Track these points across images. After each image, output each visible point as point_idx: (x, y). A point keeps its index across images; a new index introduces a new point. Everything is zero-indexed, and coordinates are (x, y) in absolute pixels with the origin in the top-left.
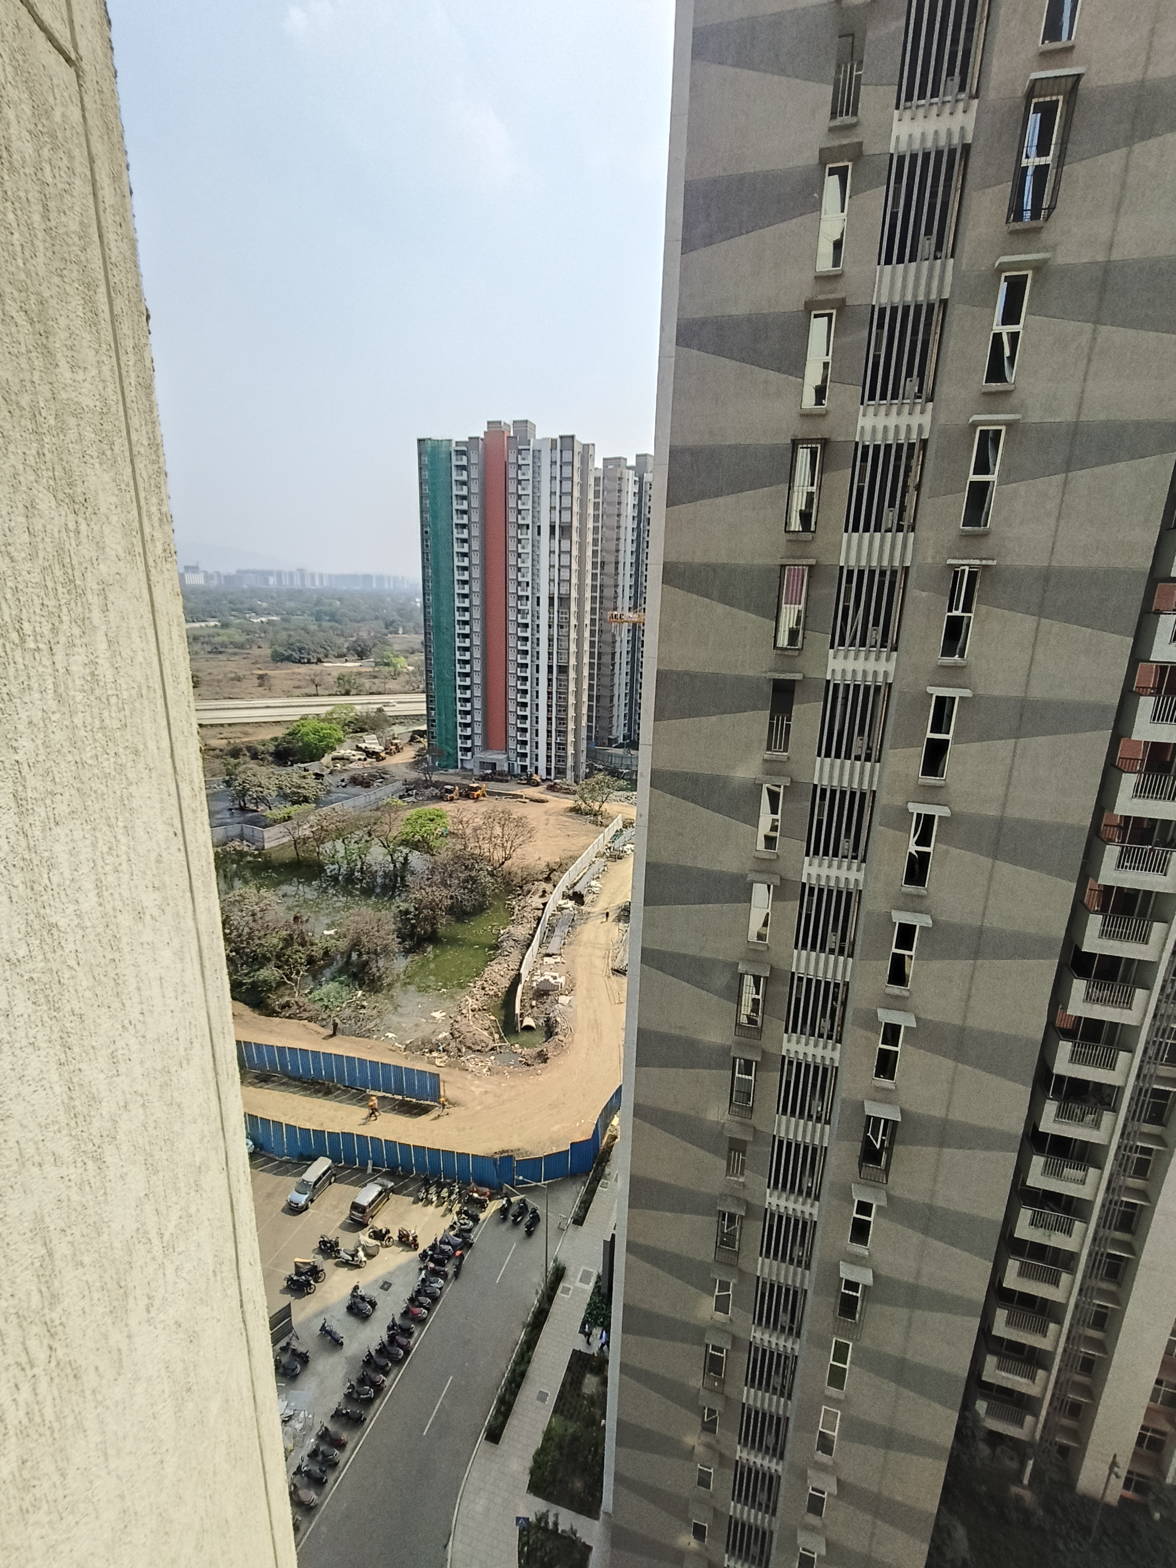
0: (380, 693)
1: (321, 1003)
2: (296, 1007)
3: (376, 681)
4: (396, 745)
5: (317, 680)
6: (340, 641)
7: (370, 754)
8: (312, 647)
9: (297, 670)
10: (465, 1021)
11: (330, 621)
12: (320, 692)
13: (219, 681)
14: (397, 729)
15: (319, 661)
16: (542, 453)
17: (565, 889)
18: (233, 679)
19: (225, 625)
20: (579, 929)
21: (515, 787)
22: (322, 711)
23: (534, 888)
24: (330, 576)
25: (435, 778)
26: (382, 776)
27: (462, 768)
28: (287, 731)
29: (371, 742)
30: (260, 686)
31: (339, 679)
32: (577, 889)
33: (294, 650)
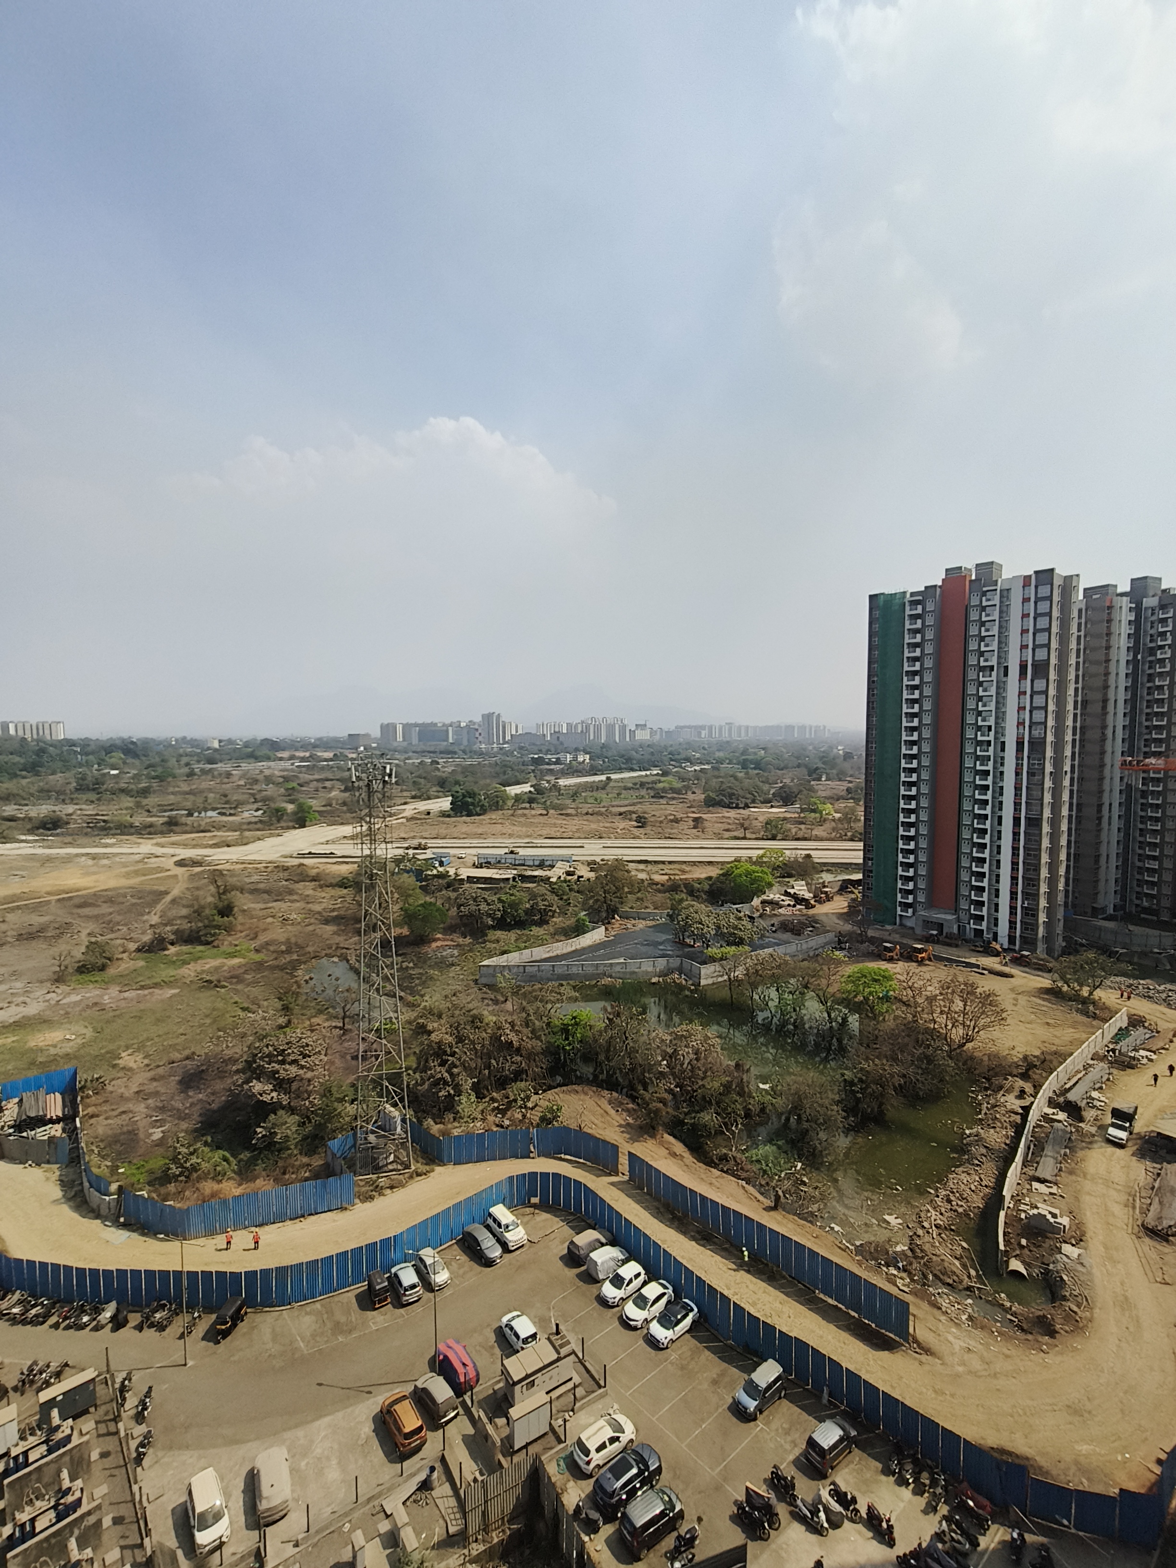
0: (805, 839)
1: (758, 1166)
2: (733, 1162)
3: (803, 827)
4: (826, 893)
5: (746, 824)
6: (766, 787)
7: (799, 900)
8: (741, 793)
9: (727, 815)
10: (927, 1238)
11: (755, 768)
12: (748, 835)
13: (661, 822)
14: (827, 877)
15: (746, 806)
16: (1013, 592)
17: (1051, 1094)
18: (672, 821)
19: (665, 774)
20: (1080, 1154)
21: (967, 954)
22: (755, 854)
23: (1007, 1084)
24: (755, 728)
25: (871, 933)
26: (813, 924)
27: (901, 925)
28: (721, 872)
29: (800, 888)
30: (695, 827)
31: (767, 823)
32: (1072, 1096)
33: (724, 795)
